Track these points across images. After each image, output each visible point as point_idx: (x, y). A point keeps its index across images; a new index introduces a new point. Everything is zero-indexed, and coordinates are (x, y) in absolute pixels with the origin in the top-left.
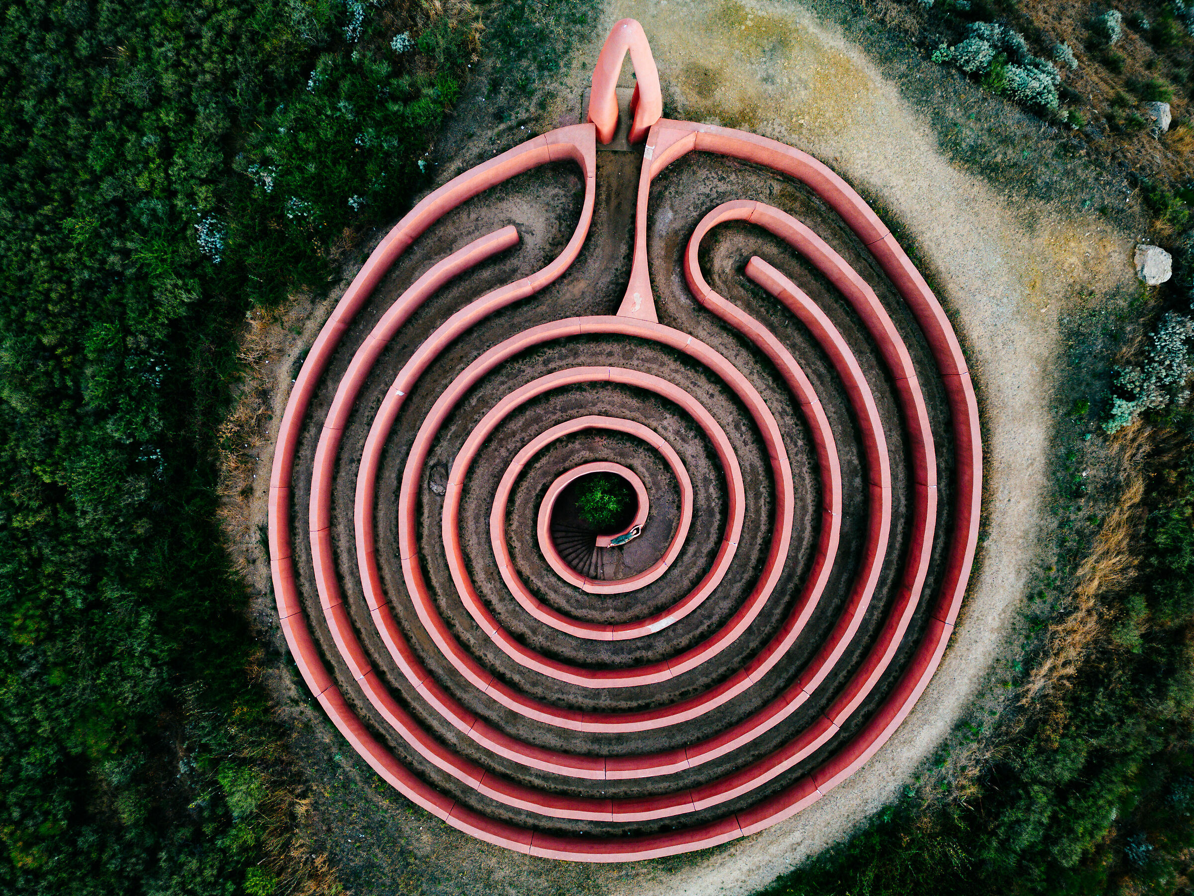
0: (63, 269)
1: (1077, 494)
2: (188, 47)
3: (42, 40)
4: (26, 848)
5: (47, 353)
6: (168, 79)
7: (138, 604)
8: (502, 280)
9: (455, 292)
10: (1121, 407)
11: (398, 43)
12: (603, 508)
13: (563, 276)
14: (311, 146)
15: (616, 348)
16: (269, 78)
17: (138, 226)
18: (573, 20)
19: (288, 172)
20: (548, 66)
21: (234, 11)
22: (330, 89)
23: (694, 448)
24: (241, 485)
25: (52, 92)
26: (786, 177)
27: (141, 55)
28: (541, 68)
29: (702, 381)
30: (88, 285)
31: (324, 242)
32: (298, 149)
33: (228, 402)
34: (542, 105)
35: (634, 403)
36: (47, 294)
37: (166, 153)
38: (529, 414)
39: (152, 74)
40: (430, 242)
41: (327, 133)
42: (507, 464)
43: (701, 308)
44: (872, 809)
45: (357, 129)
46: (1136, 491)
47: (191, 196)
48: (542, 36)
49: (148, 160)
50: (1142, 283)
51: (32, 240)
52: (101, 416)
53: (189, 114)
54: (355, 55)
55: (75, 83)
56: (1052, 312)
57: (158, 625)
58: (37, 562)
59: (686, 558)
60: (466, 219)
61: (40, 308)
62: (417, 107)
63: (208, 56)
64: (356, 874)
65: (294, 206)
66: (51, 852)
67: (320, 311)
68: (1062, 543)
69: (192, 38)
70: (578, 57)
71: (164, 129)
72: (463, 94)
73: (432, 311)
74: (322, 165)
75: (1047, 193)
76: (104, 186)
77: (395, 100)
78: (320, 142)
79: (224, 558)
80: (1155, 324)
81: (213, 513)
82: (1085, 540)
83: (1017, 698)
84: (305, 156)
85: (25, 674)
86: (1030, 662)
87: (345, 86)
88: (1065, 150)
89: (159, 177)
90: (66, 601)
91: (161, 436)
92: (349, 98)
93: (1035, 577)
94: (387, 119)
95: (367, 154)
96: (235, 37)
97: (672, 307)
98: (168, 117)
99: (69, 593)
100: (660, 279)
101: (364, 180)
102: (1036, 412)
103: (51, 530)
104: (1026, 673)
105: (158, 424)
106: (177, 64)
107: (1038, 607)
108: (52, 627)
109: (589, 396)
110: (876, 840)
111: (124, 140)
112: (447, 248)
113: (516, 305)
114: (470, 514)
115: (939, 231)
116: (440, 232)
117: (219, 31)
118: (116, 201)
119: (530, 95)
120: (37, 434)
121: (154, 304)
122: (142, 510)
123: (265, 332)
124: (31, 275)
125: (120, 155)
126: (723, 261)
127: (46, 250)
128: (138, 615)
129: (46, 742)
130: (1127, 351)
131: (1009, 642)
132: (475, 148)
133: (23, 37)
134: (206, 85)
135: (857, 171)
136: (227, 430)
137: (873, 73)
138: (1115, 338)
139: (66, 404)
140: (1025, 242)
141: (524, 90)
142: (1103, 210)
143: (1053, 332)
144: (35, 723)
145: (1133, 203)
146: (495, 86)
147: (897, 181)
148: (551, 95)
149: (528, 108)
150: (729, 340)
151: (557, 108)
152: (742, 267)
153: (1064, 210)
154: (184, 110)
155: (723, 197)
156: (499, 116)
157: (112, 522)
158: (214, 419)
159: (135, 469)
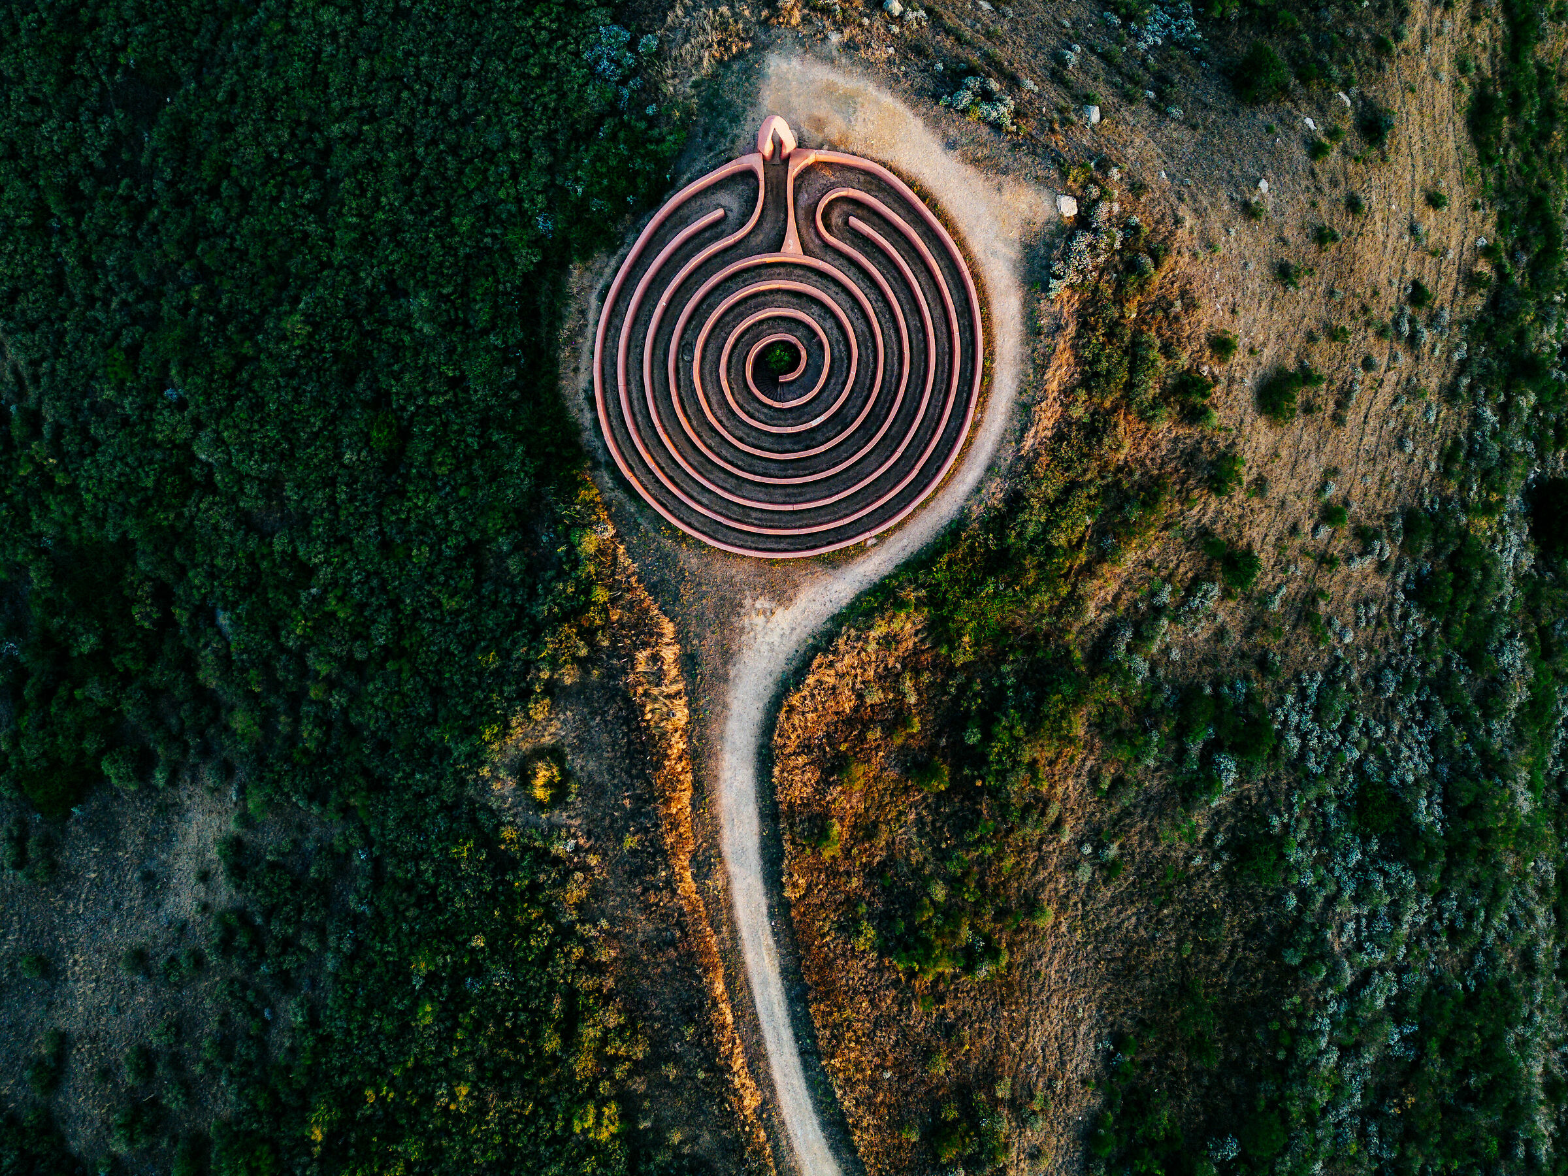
0: (450, 248)
1: (1039, 334)
2: (526, 115)
3: (427, 111)
4: (451, 597)
5: (446, 298)
6: (515, 134)
7: (514, 441)
8: (717, 238)
9: (691, 245)
10: (1054, 283)
11: (650, 110)
12: (781, 360)
13: (750, 233)
14: (604, 170)
15: (782, 270)
16: (576, 131)
17: (498, 219)
18: (746, 94)
19: (592, 185)
20: (735, 119)
21: (554, 96)
22: (613, 137)
23: (829, 324)
24: (573, 366)
25: (434, 142)
26: (867, 173)
27: (495, 120)
28: (731, 122)
29: (831, 286)
30: (468, 256)
31: (614, 222)
32: (596, 172)
33: (562, 318)
34: (733, 142)
35: (794, 300)
36: (441, 264)
37: (514, 177)
38: (736, 311)
39: (503, 130)
40: (675, 219)
41: (613, 162)
42: (726, 340)
43: (827, 245)
44: (945, 522)
45: (630, 158)
46: (1072, 329)
47: (532, 201)
48: (729, 105)
49: (502, 182)
50: (1062, 216)
51: (427, 231)
52: (485, 332)
53: (528, 154)
54: (625, 117)
55: (451, 137)
56: (1015, 234)
57: (527, 453)
58: (446, 425)
59: (831, 387)
60: (695, 205)
61: (438, 271)
62: (665, 146)
63: (540, 121)
64: (654, 586)
65: (595, 205)
66: (467, 598)
67: (613, 263)
68: (1034, 361)
69: (527, 111)
70: (750, 115)
71: (512, 163)
72: (691, 137)
73: (677, 258)
74: (611, 180)
75: (1005, 172)
76: (475, 198)
77: (651, 142)
78: (609, 168)
79: (564, 410)
80: (1071, 238)
81: (555, 384)
82: (1048, 357)
83: (1019, 450)
84: (601, 176)
85: (442, 493)
86: (1024, 429)
87: (622, 135)
88: (1015, 146)
89: (512, 191)
90: (467, 446)
91: (521, 341)
92: (625, 143)
93: (1022, 381)
94: (648, 153)
95: (637, 173)
96: (555, 110)
97: (811, 246)
98: (515, 156)
99: (469, 440)
100: (804, 231)
101: (636, 187)
102: (1013, 290)
103: (455, 405)
104: (1022, 436)
105: (520, 335)
106: (519, 126)
107: (1024, 397)
108: (459, 462)
109: (770, 298)
110: (948, 539)
111: (487, 170)
112: (685, 222)
113: (726, 250)
114: (707, 371)
115: (950, 196)
116: (681, 213)
117: (545, 107)
118: (483, 206)
119: (725, 136)
120: (442, 347)
121: (514, 264)
122: (513, 386)
123: (581, 276)
124: (429, 253)
125: (486, 179)
126: (836, 219)
127: (438, 237)
128: (515, 448)
129: (457, 533)
130: (1056, 253)
131: (1011, 419)
132: (697, 166)
133: (413, 110)
134: (538, 137)
135: (904, 167)
136: (564, 334)
137: (909, 114)
138: (1050, 246)
139: (459, 328)
140: (997, 198)
141: (722, 133)
142: (1037, 178)
143: (1017, 246)
144: (450, 523)
145: (1054, 174)
146: (706, 133)
147: (926, 171)
148: (737, 136)
149: (724, 144)
150: (845, 263)
151: (741, 143)
152: (846, 223)
153: (1016, 179)
154: (523, 151)
155: (833, 186)
156: (710, 148)
157: (495, 395)
158: (553, 328)
159: (507, 362)
